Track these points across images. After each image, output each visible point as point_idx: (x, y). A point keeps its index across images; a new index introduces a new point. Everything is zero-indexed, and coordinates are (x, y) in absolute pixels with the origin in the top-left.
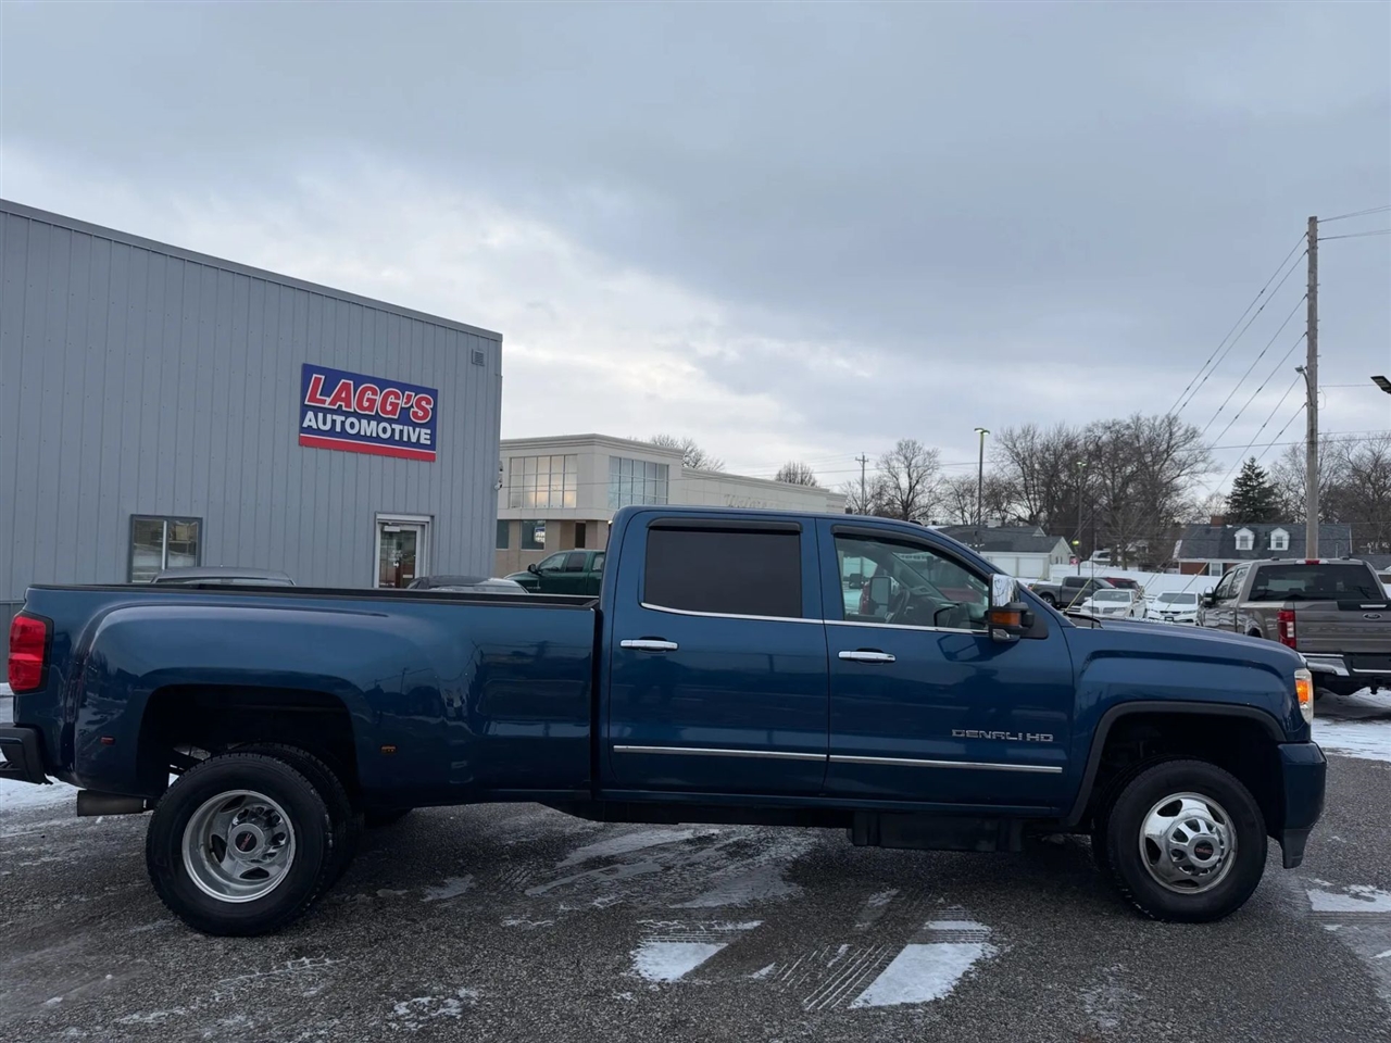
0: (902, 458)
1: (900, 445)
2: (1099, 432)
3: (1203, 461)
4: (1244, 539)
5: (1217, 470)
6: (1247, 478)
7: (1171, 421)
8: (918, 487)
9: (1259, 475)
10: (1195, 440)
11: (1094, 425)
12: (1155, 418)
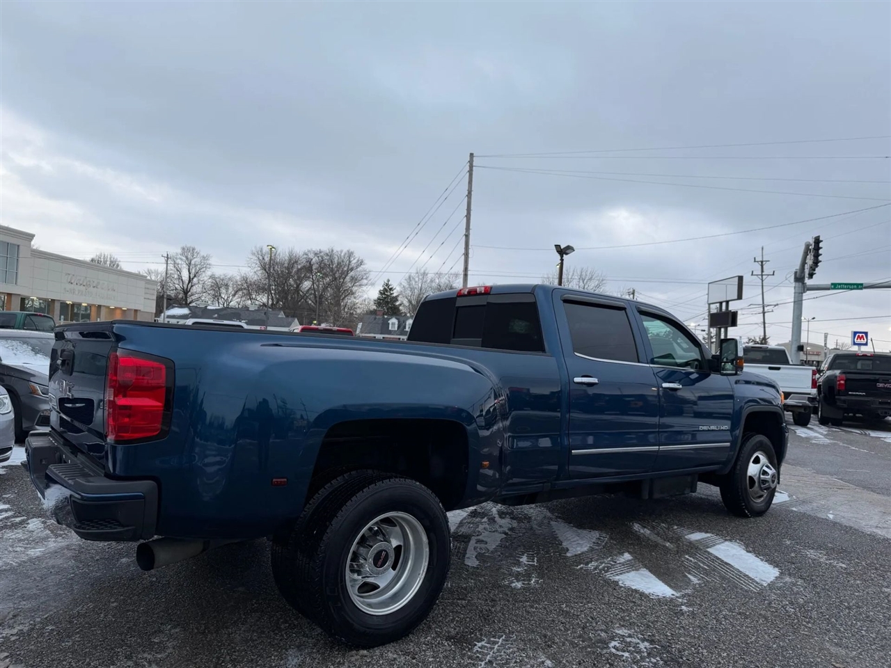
0: (184, 258)
1: (183, 249)
2: (311, 256)
3: (366, 279)
4: (393, 324)
5: (373, 284)
6: (385, 290)
7: (350, 254)
8: (195, 280)
9: (391, 289)
10: (362, 266)
11: (309, 251)
12: (341, 251)
